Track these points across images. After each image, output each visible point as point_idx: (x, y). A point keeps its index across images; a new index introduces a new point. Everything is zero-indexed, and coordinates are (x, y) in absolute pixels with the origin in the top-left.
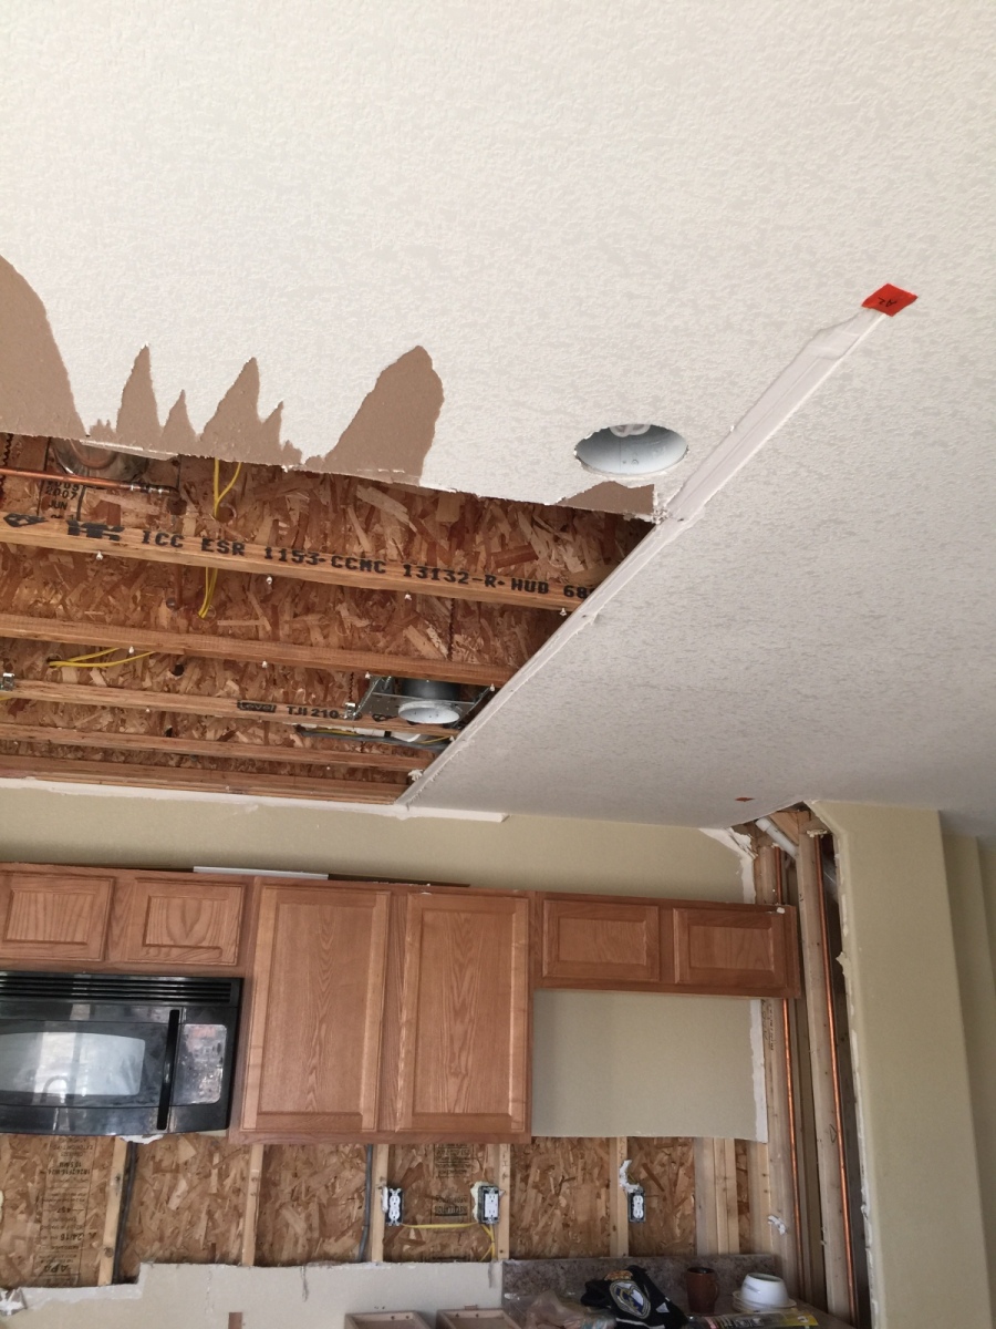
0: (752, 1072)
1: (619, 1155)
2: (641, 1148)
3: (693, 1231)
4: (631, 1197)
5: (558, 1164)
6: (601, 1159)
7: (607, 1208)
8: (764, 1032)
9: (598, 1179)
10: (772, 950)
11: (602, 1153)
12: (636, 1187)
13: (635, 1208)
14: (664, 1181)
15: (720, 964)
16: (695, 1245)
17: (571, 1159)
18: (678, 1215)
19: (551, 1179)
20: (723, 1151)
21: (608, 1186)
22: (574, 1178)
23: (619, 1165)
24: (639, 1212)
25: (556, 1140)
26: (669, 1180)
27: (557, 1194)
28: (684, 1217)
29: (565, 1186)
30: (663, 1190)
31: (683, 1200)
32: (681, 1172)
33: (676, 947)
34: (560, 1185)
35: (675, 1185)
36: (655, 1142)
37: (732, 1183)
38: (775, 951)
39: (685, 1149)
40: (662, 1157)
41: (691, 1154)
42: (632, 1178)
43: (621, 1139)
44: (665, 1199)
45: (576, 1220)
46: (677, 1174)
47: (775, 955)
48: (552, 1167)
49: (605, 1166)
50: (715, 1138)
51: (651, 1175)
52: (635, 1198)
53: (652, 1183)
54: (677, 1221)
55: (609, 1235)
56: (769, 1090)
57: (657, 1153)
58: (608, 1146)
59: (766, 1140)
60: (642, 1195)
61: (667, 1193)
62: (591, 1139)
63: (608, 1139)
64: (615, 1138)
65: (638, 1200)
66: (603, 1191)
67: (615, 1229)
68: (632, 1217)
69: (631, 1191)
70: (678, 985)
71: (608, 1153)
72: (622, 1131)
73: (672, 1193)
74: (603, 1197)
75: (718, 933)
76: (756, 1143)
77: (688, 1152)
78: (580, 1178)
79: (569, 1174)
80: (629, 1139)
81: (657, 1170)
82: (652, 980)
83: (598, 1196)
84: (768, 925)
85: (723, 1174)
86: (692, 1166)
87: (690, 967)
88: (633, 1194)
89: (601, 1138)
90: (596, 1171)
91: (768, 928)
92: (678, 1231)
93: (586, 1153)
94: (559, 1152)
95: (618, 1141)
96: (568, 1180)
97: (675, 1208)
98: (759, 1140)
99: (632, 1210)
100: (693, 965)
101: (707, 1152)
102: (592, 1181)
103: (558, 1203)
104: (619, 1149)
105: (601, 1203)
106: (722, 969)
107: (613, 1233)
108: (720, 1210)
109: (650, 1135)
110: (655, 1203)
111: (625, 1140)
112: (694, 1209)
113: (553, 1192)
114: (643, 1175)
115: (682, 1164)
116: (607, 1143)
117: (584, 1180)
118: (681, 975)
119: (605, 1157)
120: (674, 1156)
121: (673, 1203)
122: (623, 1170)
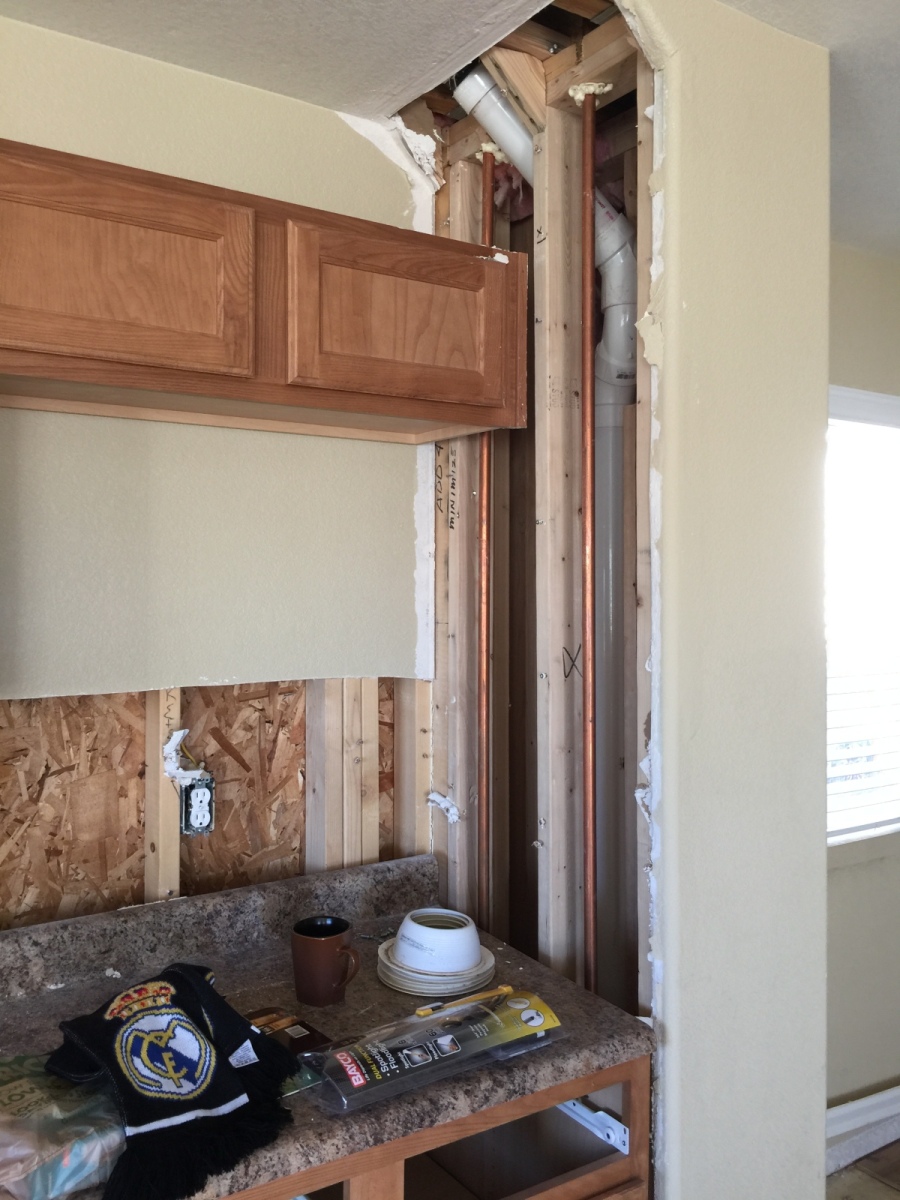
0: (413, 566)
1: (163, 721)
2: (208, 703)
3: (300, 830)
4: (186, 793)
5: (37, 745)
6: (130, 728)
7: (139, 811)
8: (438, 500)
9: (122, 763)
10: (481, 333)
11: (129, 717)
12: (197, 774)
13: (194, 811)
14: (249, 755)
15: (383, 352)
16: (302, 850)
17: (66, 734)
18: (275, 807)
19: (21, 776)
20: (358, 700)
21: (142, 774)
22: (70, 768)
23: (162, 738)
24: (200, 816)
25: (29, 704)
26: (261, 751)
27: (35, 800)
28: (284, 807)
29: (52, 785)
30: (247, 768)
31: (284, 781)
32: (281, 737)
33: (293, 305)
34: (41, 783)
35: (270, 759)
36: (236, 692)
37: (371, 749)
38: (487, 332)
39: (290, 698)
40: (249, 714)
41: (300, 706)
42: (188, 756)
43: (168, 693)
44: (251, 784)
45: (76, 839)
46: (275, 741)
47: (487, 343)
48: (24, 752)
49: (139, 740)
50: (345, 677)
51: (226, 747)
52: (193, 794)
53: (227, 759)
54: (273, 816)
55: (143, 857)
56: (441, 594)
57: (239, 709)
58: (144, 705)
59: (431, 676)
60: (208, 786)
61: (254, 773)
62: (109, 697)
63: (143, 695)
64: (157, 692)
65: (201, 798)
66: (133, 783)
67: (153, 847)
68: (188, 825)
69: (187, 782)
70: (294, 386)
71: (143, 717)
72: (169, 679)
73: (264, 772)
74: (133, 793)
75: (381, 286)
76: (412, 681)
77: (296, 701)
78: (84, 769)
79: (59, 762)
80: (184, 691)
81: (238, 736)
82: (236, 371)
83: (123, 793)
84: (479, 280)
85: (357, 736)
86: (303, 725)
87: (321, 352)
88: (192, 787)
89: (129, 695)
90: (118, 751)
91: (475, 289)
92: (273, 833)
93: (98, 720)
94: (37, 722)
95: (163, 696)
96: (58, 773)
97: (269, 794)
98: (420, 676)
99: (188, 814)
100: (327, 347)
101: (330, 704)
102: (110, 767)
103: (37, 815)
104: (163, 710)
105: (127, 805)
106: (385, 361)
107: (150, 855)
108: (350, 795)
109: (227, 682)
110: (232, 792)
111: (177, 694)
112: (304, 793)
113: (25, 797)
114: (212, 746)
115: (283, 724)
116: (142, 701)
117: (92, 769)
118: (302, 366)
119: (138, 725)
120: (270, 712)
121: (265, 788)
122: (171, 748)
